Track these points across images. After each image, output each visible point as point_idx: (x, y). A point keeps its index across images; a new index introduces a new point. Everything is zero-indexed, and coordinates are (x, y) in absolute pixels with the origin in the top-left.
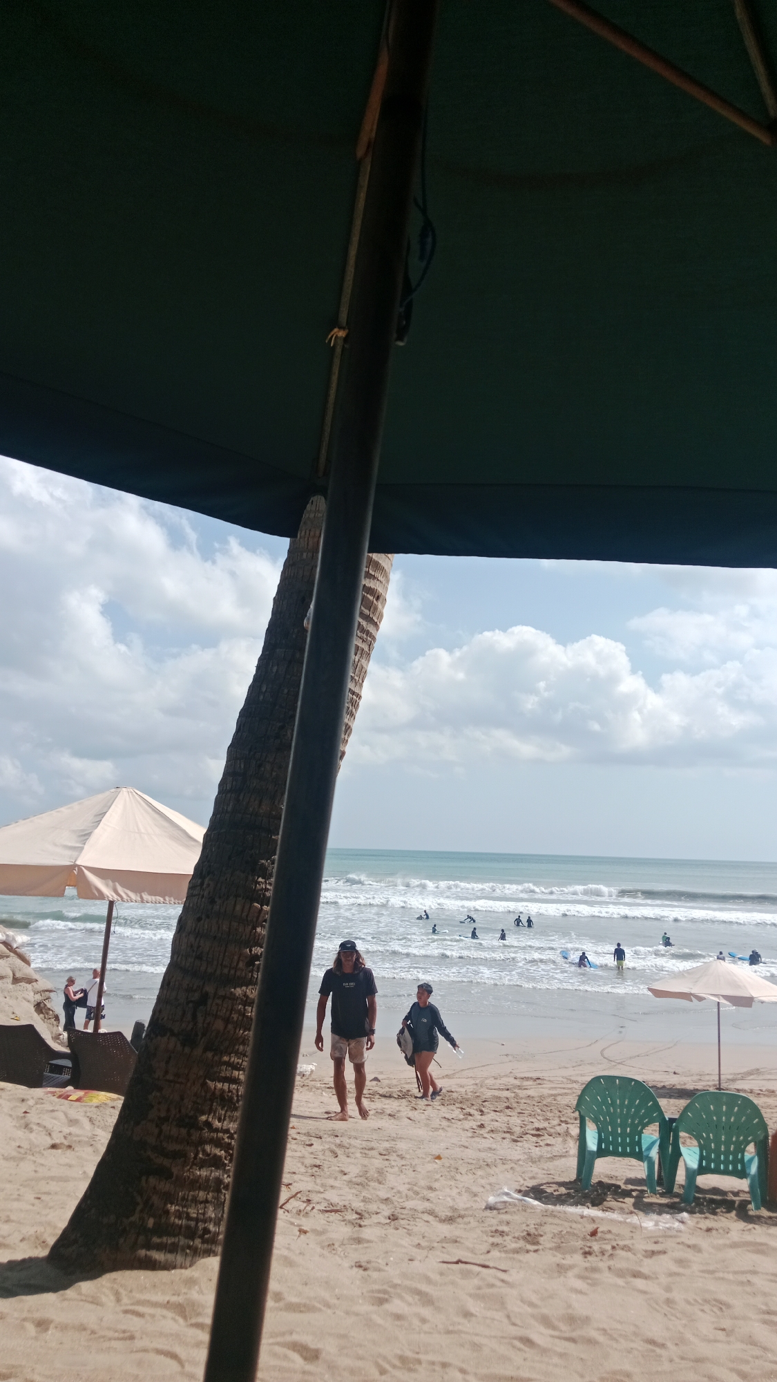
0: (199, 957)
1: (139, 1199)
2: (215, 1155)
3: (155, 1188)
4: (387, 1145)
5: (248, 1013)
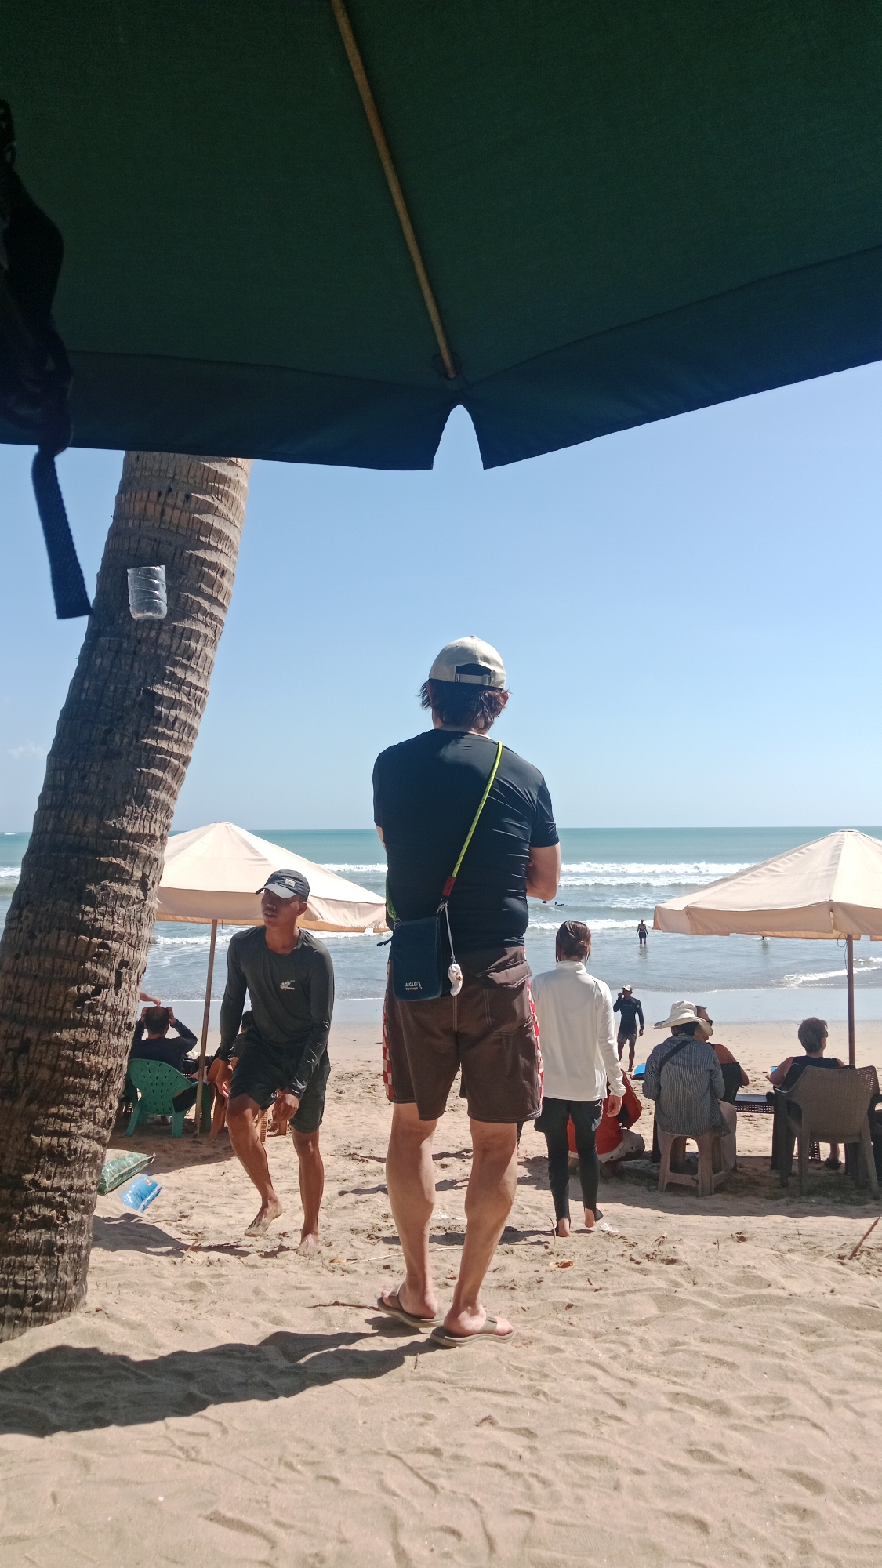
2: (45, 1216)
5: (79, 1058)
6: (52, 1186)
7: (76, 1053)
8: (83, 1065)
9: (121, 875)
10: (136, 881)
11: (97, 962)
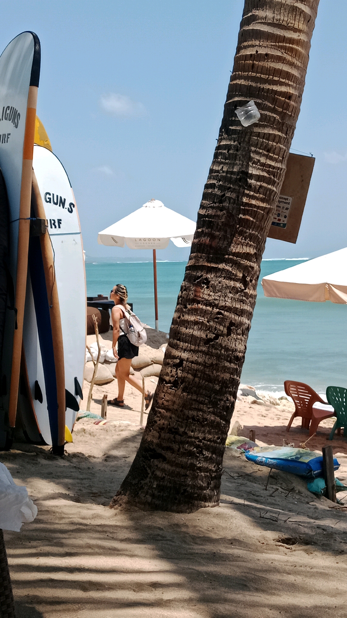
1: (149, 471)
2: (191, 451)
3: (157, 466)
5: (207, 372)
6: (194, 436)
7: (205, 369)
8: (210, 376)
9: (230, 276)
10: (239, 279)
11: (217, 322)
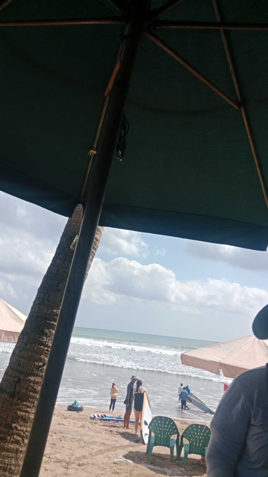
0: (19, 365)
2: (17, 440)
4: (79, 437)
11: (45, 356)
